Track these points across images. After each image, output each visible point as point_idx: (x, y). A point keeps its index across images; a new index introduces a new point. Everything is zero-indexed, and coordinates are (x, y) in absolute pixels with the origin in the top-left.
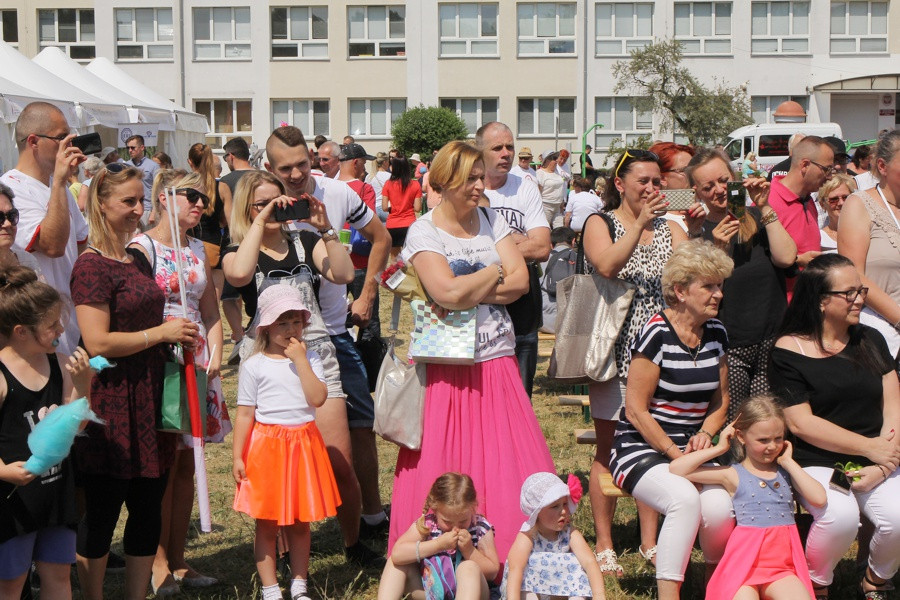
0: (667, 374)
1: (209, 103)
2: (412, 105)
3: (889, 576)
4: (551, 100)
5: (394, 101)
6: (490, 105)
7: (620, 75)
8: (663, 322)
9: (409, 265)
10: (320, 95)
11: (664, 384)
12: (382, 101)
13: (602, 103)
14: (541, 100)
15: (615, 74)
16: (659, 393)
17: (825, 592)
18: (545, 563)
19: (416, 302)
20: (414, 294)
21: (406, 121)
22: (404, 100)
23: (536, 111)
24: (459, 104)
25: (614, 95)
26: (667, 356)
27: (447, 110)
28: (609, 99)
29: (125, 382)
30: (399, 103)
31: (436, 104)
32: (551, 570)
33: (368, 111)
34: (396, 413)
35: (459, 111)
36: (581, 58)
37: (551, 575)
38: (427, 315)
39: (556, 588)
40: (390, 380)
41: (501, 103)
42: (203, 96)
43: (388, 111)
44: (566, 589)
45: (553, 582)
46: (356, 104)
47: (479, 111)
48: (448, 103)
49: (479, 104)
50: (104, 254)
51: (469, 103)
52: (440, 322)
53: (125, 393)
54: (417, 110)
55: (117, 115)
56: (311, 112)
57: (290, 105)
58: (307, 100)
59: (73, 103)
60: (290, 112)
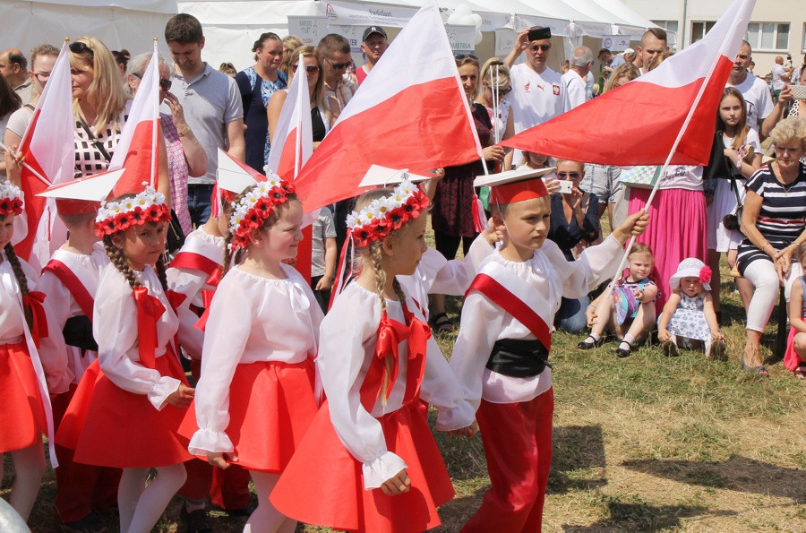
0: (766, 201)
1: (702, 24)
8: (767, 169)
10: (784, 20)
11: (766, 208)
16: (762, 213)
18: (685, 318)
26: (766, 190)
29: (456, 180)
32: (689, 322)
37: (688, 325)
39: (690, 333)
42: (698, 19)
44: (697, 335)
45: (690, 330)
53: (455, 187)
55: (602, 29)
56: (776, 32)
57: (761, 26)
58: (773, 24)
59: (569, 21)
60: (760, 31)
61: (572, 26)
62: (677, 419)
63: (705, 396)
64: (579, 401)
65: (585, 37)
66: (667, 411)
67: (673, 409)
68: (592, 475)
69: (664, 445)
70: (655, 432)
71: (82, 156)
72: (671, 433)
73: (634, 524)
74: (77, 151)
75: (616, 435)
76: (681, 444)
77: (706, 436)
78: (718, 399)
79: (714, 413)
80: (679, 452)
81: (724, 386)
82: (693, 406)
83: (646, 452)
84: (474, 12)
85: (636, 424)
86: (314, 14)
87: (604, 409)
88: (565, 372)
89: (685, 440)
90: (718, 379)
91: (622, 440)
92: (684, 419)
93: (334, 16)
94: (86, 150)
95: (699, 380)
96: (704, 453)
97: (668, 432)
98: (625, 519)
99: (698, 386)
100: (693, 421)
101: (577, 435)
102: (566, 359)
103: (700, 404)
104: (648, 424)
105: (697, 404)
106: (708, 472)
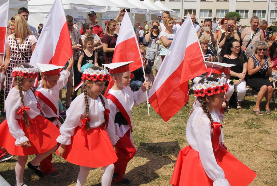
2: (229, 11)
3: (241, 101)
4: (261, 11)
5: (226, 10)
6: (247, 11)
7: (276, 5)
9: (160, 39)
10: (210, 9)
12: (223, 10)
13: (272, 11)
14: (258, 11)
15: (275, 5)
17: (228, 103)
19: (161, 45)
20: (161, 44)
21: (228, 15)
22: (228, 10)
23: (257, 13)
24: (240, 11)
25: (275, 10)
27: (237, 13)
28: (274, 10)
30: (227, 11)
31: (235, 11)
33: (220, 12)
34: (157, 65)
35: (240, 13)
36: (268, 2)
38: (163, 48)
40: (157, 60)
41: (249, 11)
42: (186, 9)
43: (225, 12)
46: (218, 11)
47: (244, 13)
48: (238, 11)
49: (244, 11)
50: (109, 35)
51: (242, 11)
52: (165, 49)
54: (230, 12)
55: (157, 12)
56: (208, 12)
57: (204, 11)
58: (208, 10)
59: (147, 10)
60: (204, 12)
61: (148, 11)
62: (173, 124)
63: (182, 117)
64: (145, 120)
65: (152, 14)
66: (170, 122)
67: (172, 121)
68: (148, 141)
69: (169, 131)
70: (166, 128)
71: (12, 49)
72: (171, 128)
73: (159, 154)
74: (11, 47)
75: (155, 129)
76: (174, 131)
77: (181, 128)
78: (185, 117)
79: (184, 122)
80: (173, 133)
81: (187, 114)
82: (178, 120)
83: (164, 133)
84: (118, 7)
85: (161, 125)
86: (70, 9)
87: (152, 122)
88: (142, 111)
89: (175, 130)
90: (185, 112)
91: (157, 130)
92: (175, 124)
93: (76, 9)
94: (14, 47)
95: (180, 112)
96: (180, 133)
97: (170, 127)
98: (156, 153)
99: (180, 114)
100: (178, 124)
101: (144, 129)
102: (142, 108)
103: (180, 119)
104: (165, 125)
105: (179, 119)
106: (181, 138)
